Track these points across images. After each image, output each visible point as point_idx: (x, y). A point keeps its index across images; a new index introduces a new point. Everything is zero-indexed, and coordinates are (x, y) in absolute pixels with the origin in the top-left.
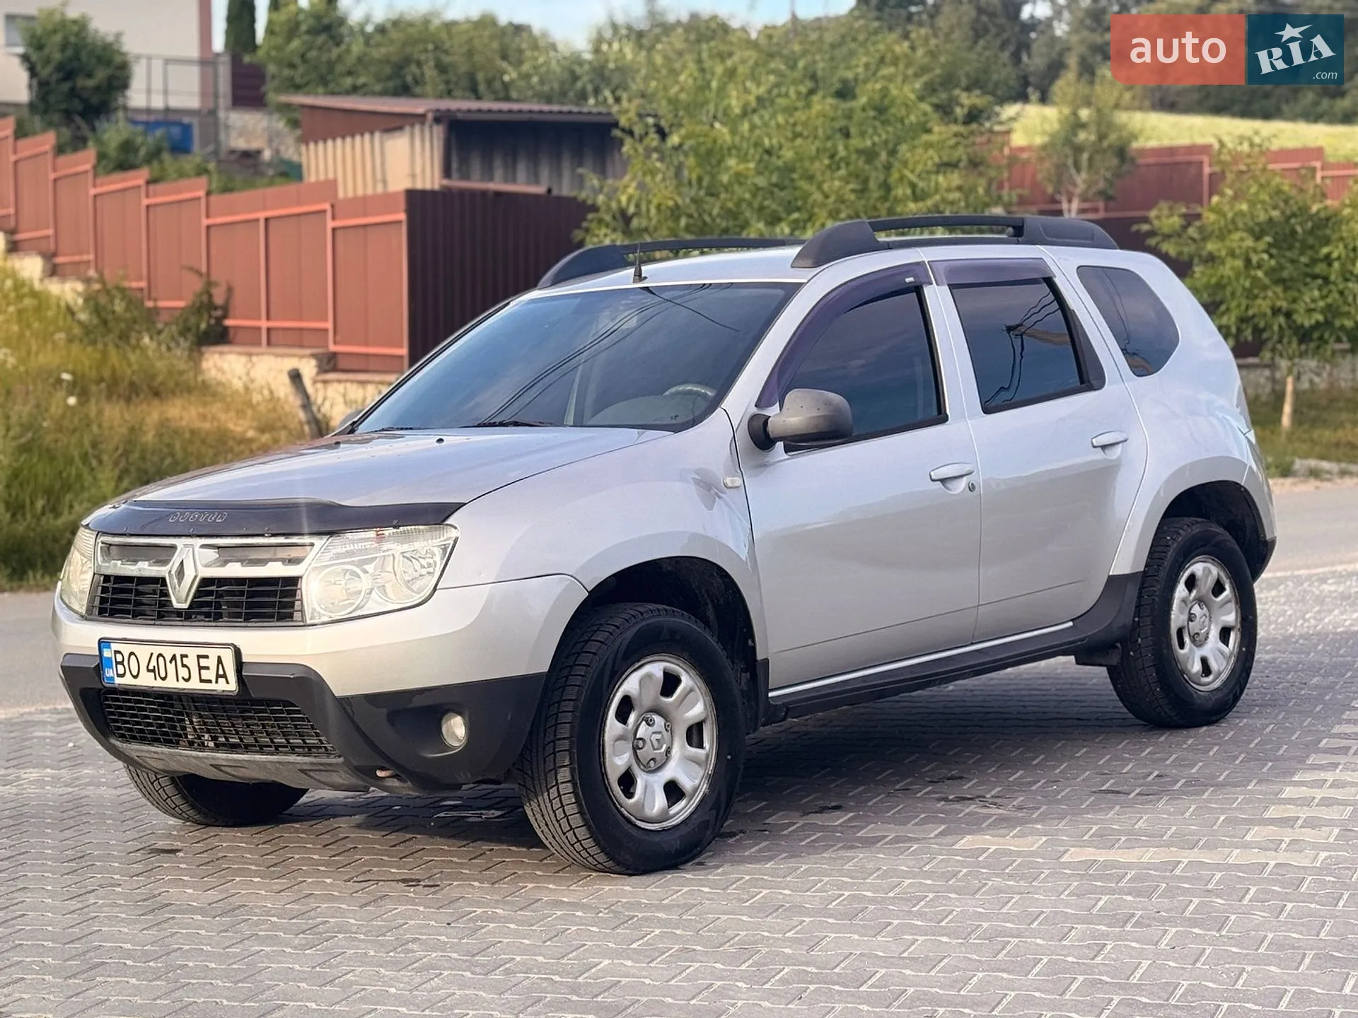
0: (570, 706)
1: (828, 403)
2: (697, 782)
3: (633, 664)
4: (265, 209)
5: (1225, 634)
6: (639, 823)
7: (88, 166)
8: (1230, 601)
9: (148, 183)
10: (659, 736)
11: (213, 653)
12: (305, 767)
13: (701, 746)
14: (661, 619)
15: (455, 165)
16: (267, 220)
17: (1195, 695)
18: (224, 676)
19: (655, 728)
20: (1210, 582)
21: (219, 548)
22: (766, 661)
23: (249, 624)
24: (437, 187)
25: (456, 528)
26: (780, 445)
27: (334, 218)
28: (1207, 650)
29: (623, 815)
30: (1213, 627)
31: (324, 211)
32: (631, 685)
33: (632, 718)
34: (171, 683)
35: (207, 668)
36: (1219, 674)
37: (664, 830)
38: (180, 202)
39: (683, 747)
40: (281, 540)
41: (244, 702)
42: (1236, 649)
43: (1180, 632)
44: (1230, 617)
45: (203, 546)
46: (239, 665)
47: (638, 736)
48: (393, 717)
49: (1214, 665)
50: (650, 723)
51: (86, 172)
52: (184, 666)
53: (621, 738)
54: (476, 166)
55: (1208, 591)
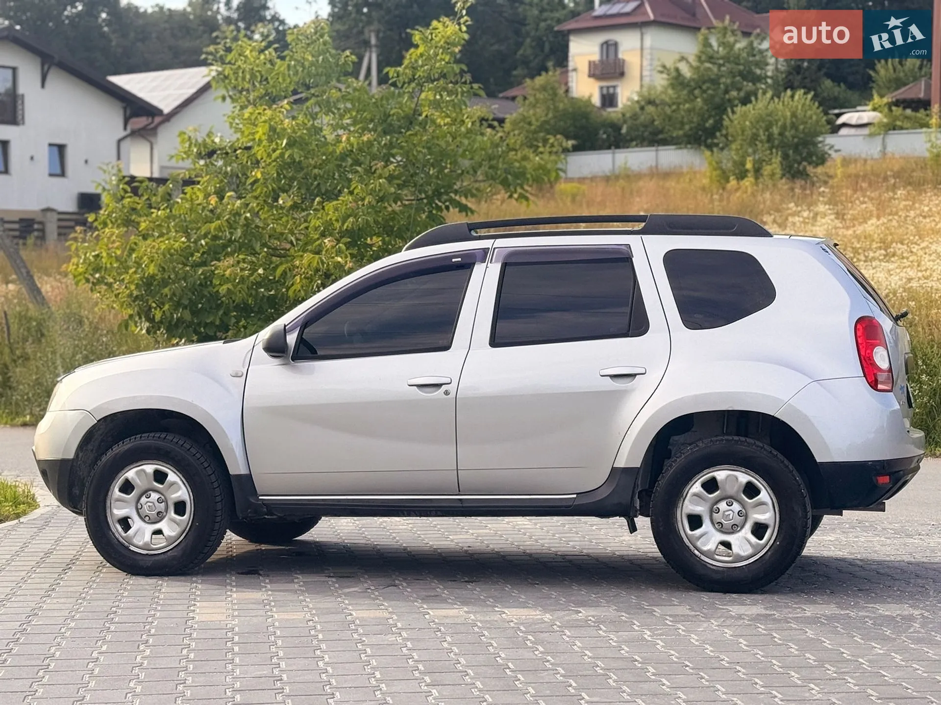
2: (173, 534)
5: (759, 530)
8: (766, 503)
13: (184, 516)
17: (704, 567)
19: (149, 500)
20: (739, 485)
28: (731, 538)
29: (118, 540)
30: (746, 522)
32: (131, 474)
33: (134, 493)
36: (743, 558)
37: (147, 554)
39: (171, 514)
42: (772, 542)
43: (695, 519)
44: (767, 516)
47: (140, 502)
49: (737, 549)
53: (118, 500)
55: (738, 492)
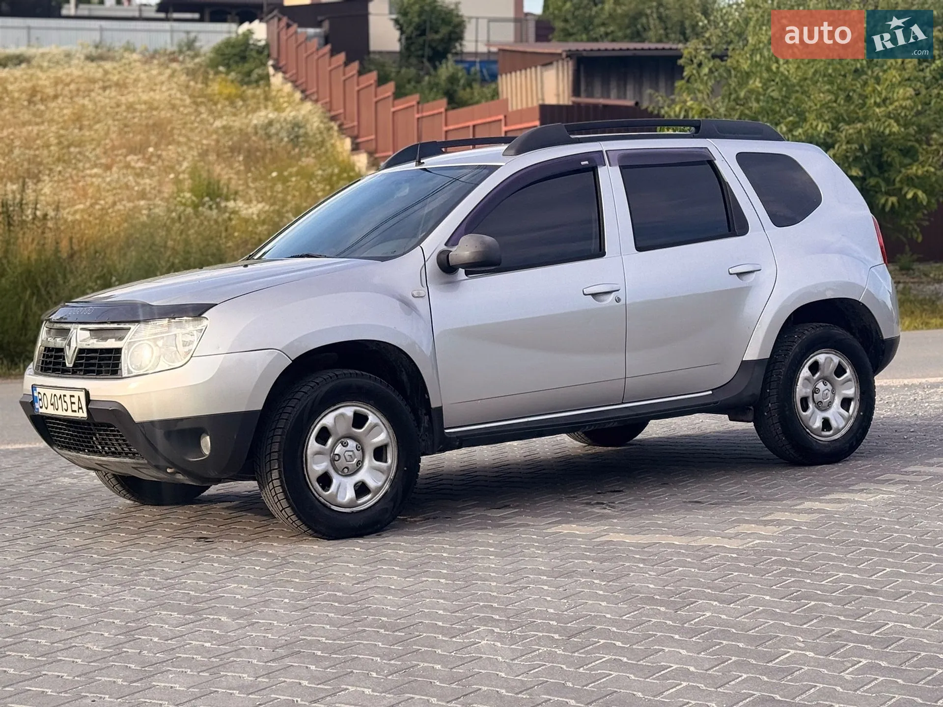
0: (280, 432)
1: (483, 243)
2: (380, 484)
3: (329, 407)
4: (473, 120)
5: (846, 403)
6: (333, 507)
7: (390, 94)
8: (850, 380)
9: (418, 103)
10: (351, 453)
11: (76, 394)
12: (135, 466)
13: (386, 462)
14: (351, 379)
15: (583, 88)
16: (474, 126)
17: (814, 444)
18: (81, 408)
19: (348, 448)
20: (833, 367)
21: (90, 330)
22: (440, 409)
23: (98, 377)
24: (570, 103)
25: (207, 319)
26: (462, 271)
27: (506, 125)
28: (828, 414)
29: (320, 501)
30: (836, 398)
31: (500, 120)
32: (328, 420)
33: (330, 441)
34: (60, 413)
35: (74, 403)
36: (838, 431)
37: (352, 512)
38: (433, 115)
39: (370, 461)
40: (115, 326)
41: (89, 424)
42: (856, 413)
43: (804, 401)
44: (851, 391)
45: (82, 329)
46: (88, 401)
47: (336, 453)
48: (168, 434)
49: (834, 423)
50: (345, 445)
51: (389, 97)
52: (65, 402)
53: (318, 453)
54: (598, 88)
55: (831, 373)
